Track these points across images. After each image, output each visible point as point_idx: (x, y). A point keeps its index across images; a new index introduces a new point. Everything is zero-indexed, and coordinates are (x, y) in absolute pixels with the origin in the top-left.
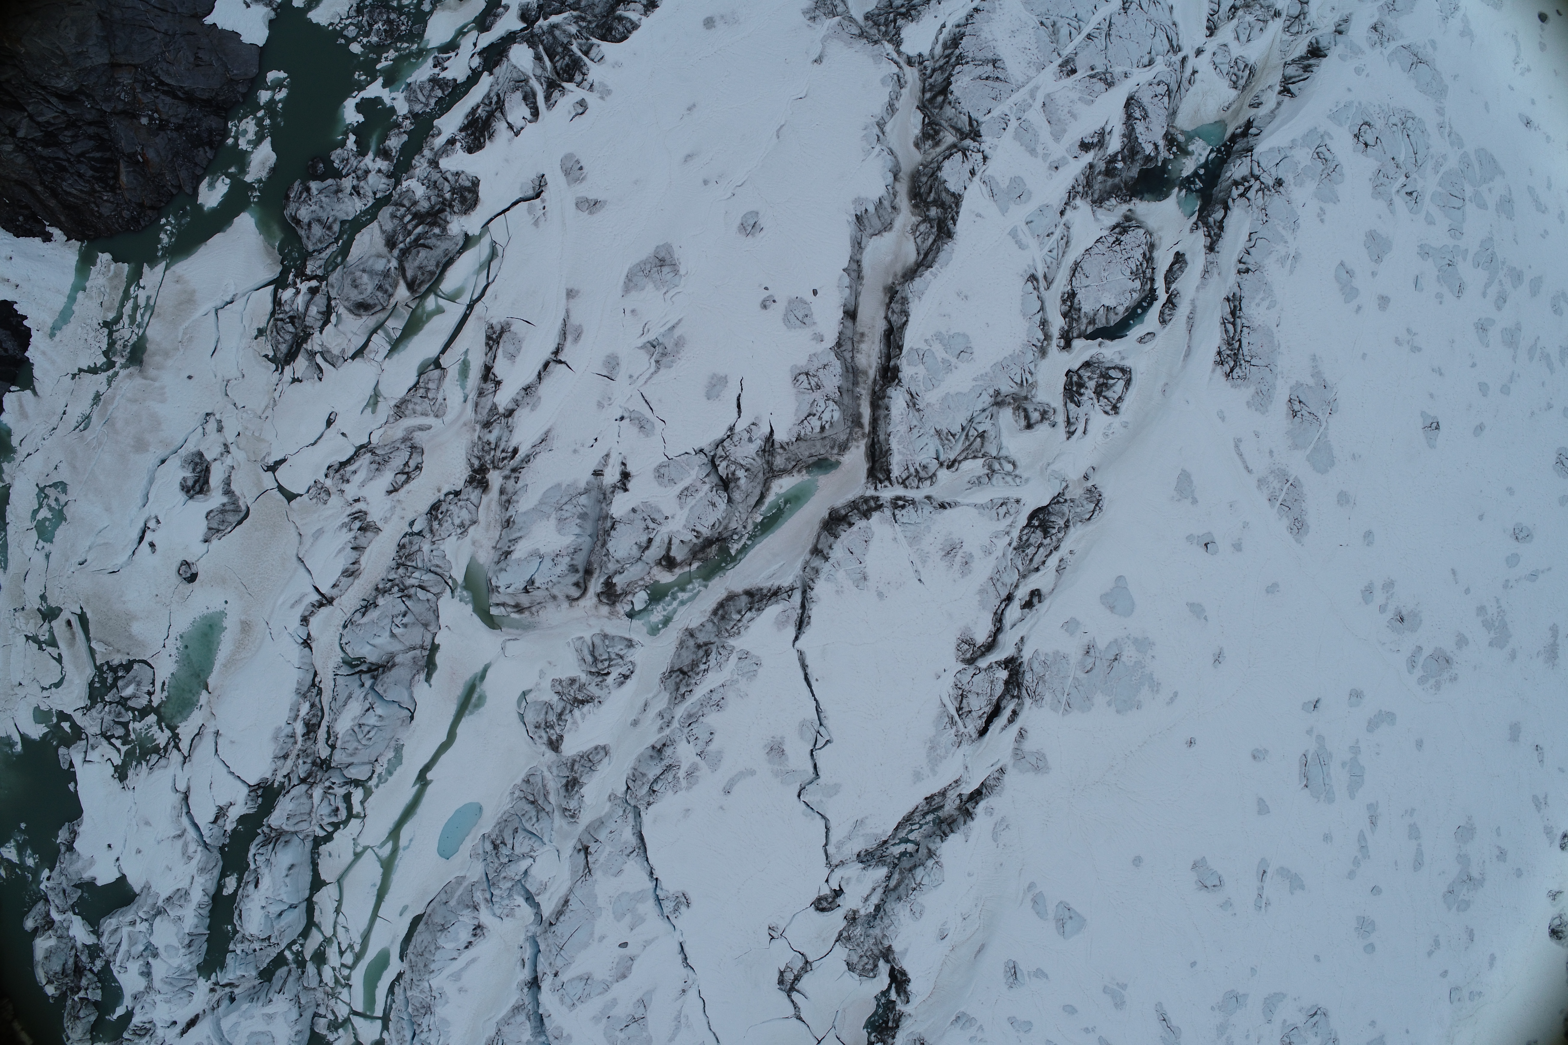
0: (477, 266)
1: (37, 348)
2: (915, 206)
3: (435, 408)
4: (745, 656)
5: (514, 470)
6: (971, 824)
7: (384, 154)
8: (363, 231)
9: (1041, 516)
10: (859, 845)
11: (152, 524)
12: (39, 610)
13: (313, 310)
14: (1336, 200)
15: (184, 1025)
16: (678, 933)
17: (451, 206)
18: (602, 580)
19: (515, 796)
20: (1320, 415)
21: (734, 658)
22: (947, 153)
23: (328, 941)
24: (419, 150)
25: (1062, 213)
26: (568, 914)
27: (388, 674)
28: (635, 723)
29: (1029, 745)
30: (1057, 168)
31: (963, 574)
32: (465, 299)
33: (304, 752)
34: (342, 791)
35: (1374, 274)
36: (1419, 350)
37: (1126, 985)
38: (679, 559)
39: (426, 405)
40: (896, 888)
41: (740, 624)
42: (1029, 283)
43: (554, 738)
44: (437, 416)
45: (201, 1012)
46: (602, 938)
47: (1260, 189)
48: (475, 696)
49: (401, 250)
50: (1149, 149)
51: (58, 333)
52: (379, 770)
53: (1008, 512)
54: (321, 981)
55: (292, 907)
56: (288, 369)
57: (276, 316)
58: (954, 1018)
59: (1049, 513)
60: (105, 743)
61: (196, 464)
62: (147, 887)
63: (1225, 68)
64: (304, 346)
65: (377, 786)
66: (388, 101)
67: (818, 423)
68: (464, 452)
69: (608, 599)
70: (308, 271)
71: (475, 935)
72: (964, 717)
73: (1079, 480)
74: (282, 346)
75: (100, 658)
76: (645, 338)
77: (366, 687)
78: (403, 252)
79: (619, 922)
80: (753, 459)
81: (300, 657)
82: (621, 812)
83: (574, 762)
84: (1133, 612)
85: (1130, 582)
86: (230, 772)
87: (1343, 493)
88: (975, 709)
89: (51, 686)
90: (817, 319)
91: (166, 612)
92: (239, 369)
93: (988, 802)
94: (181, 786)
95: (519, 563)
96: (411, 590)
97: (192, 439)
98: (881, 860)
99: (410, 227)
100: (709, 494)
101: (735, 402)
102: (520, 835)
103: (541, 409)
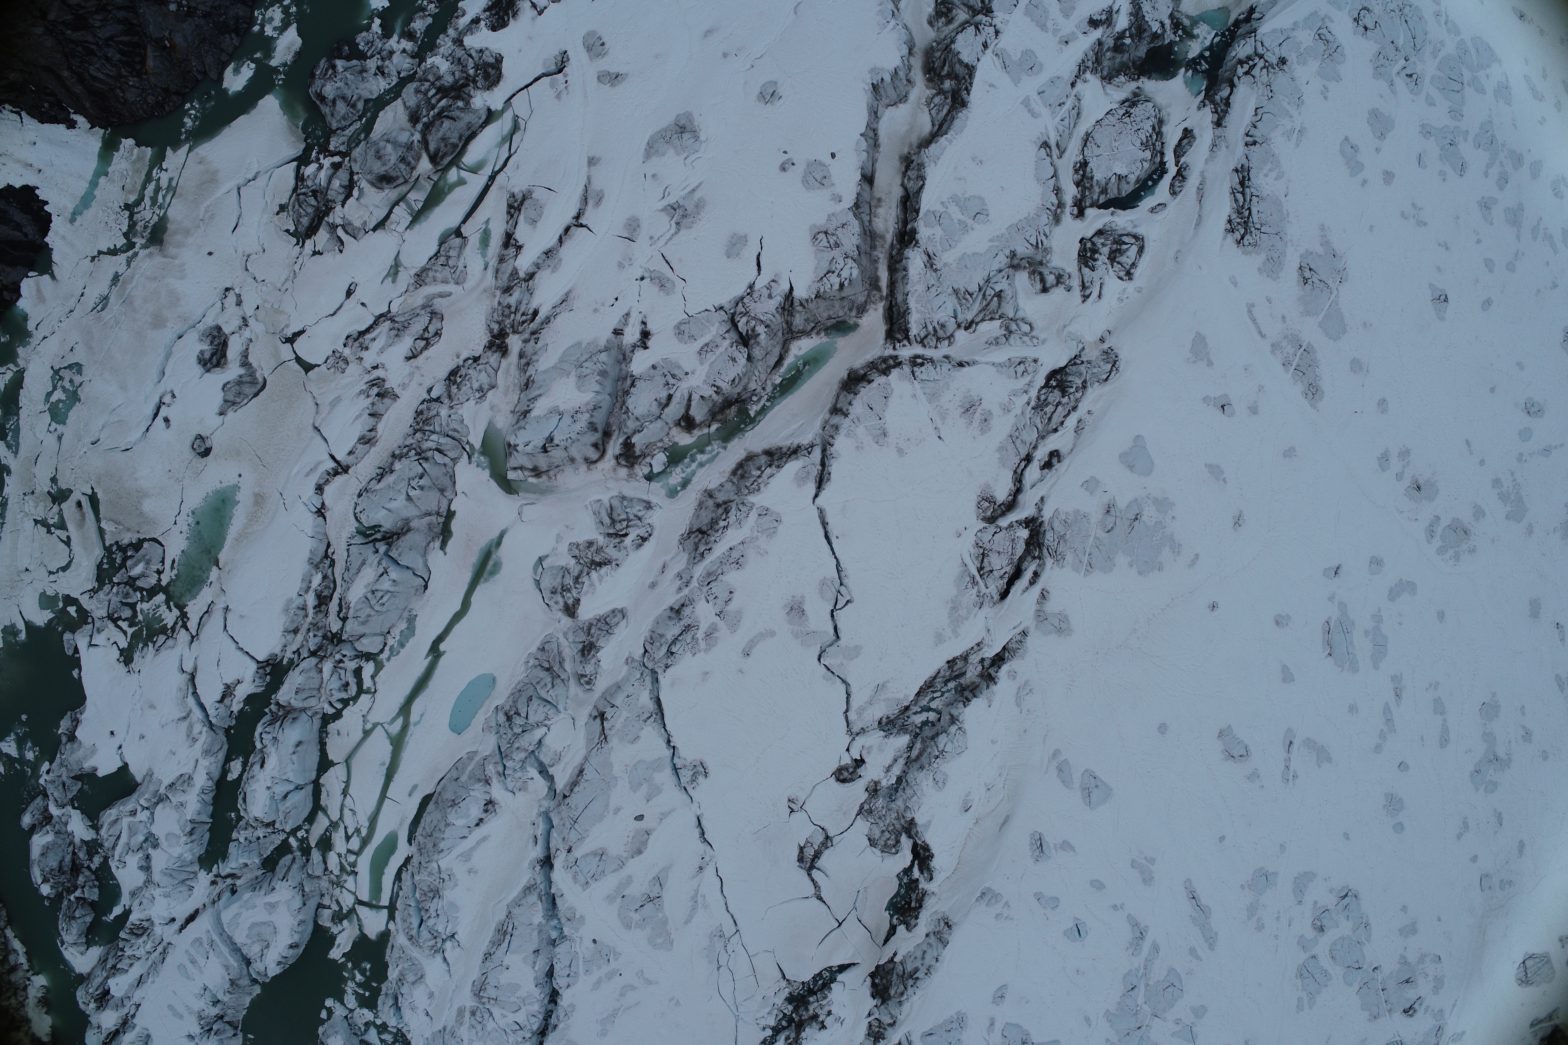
0: (500, 139)
1: (57, 233)
2: (930, 80)
3: (455, 276)
4: (765, 512)
5: (533, 333)
6: (993, 688)
7: (409, 35)
8: (387, 108)
9: (1058, 377)
10: (880, 711)
11: (167, 399)
12: (49, 493)
13: (336, 184)
14: (1338, 79)
15: (183, 921)
16: (695, 805)
17: (475, 82)
18: (621, 440)
19: (530, 664)
20: (1330, 282)
21: (753, 515)
22: (960, 29)
23: (334, 825)
24: (444, 31)
25: (1073, 85)
26: (583, 784)
27: (403, 538)
28: (653, 585)
29: (1051, 607)
30: (1067, 42)
31: (983, 431)
32: (487, 171)
33: (315, 625)
34: (353, 665)
35: (1378, 150)
36: (1425, 224)
37: (1154, 860)
38: (698, 419)
39: (447, 271)
40: (918, 757)
41: (760, 480)
42: (1042, 149)
43: (570, 602)
44: (457, 283)
45: (201, 906)
46: (617, 810)
47: (1264, 67)
48: (491, 563)
49: (424, 124)
50: (1155, 27)
51: (79, 218)
52: (391, 642)
53: (1025, 371)
54: (326, 869)
55: (298, 788)
56: (309, 244)
57: (299, 191)
58: (979, 894)
59: (1067, 374)
60: (111, 625)
61: (214, 337)
62: (150, 774)
64: (326, 219)
67: (837, 280)
68: (483, 318)
69: (627, 461)
70: (331, 148)
71: (486, 811)
72: (985, 577)
73: (1095, 343)
74: (304, 220)
75: (110, 538)
76: (666, 201)
77: (381, 553)
78: (426, 126)
79: (635, 792)
80: (773, 314)
81: (314, 527)
82: (638, 675)
83: (591, 624)
84: (1152, 472)
85: (1148, 441)
86: (239, 648)
87: (1356, 360)
88: (997, 567)
89: (58, 570)
90: (835, 181)
91: (178, 487)
92: (260, 243)
93: (1011, 665)
94: (188, 666)
95: (538, 420)
96: (428, 453)
97: (211, 314)
98: (904, 730)
99: (434, 101)
100: (730, 351)
101: (755, 260)
102: (535, 702)
103: (562, 271)
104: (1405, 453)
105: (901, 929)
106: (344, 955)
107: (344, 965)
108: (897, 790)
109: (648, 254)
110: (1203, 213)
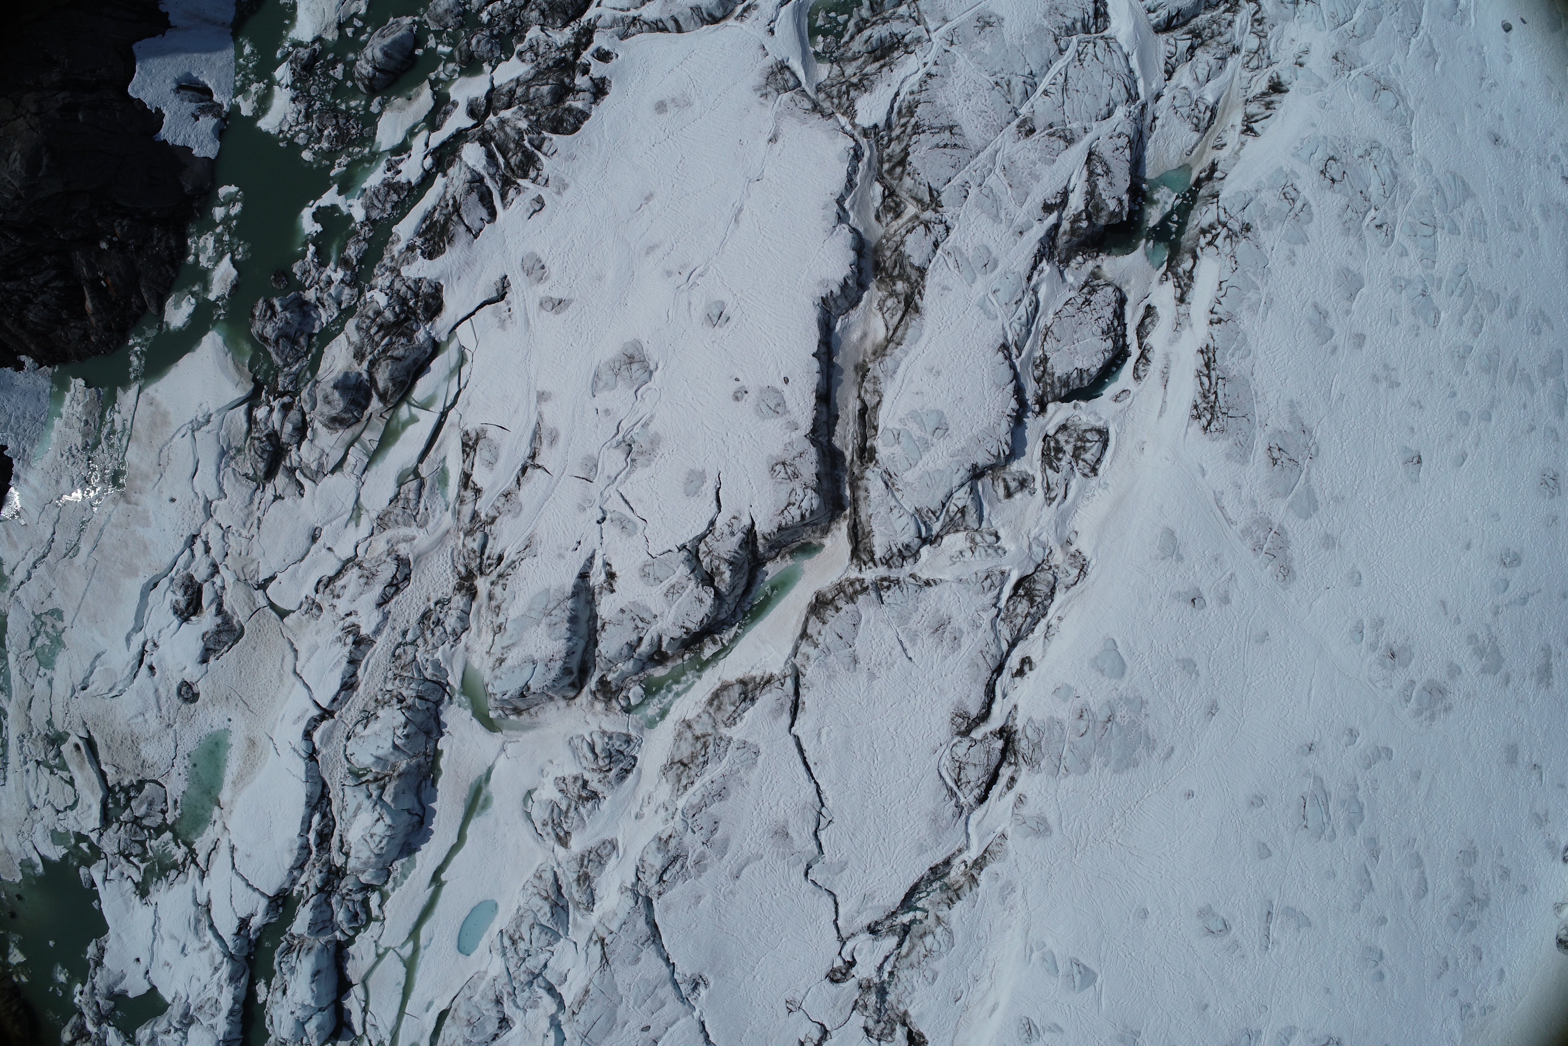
0: (447, 372)
1: (19, 477)
2: (881, 281)
3: (417, 518)
4: (743, 745)
5: (501, 577)
6: (977, 890)
7: (344, 263)
8: (332, 343)
9: (1026, 585)
10: (868, 917)
11: (149, 647)
12: (46, 735)
13: (289, 426)
14: (1304, 240)
16: (698, 1013)
17: (416, 314)
18: (596, 679)
19: (529, 892)
20: (1300, 460)
21: (732, 749)
22: (910, 225)
23: (358, 1038)
24: (379, 258)
25: (1029, 279)
26: (589, 1003)
28: (640, 816)
29: (1028, 810)
30: (1021, 233)
31: (953, 649)
32: (438, 408)
33: (319, 861)
34: (359, 897)
35: (1347, 312)
36: (1398, 385)
37: (1139, 1032)
38: (670, 653)
39: (408, 515)
40: (908, 955)
41: (735, 715)
42: (1001, 353)
43: (562, 834)
44: (420, 526)
46: (625, 1024)
47: (1228, 236)
48: (482, 798)
49: (370, 361)
50: (1112, 205)
52: (393, 874)
53: (993, 585)
55: (320, 1009)
56: (269, 487)
57: (253, 435)
59: (1035, 581)
60: (123, 861)
61: (188, 587)
62: (177, 997)
63: (1185, 111)
64: (283, 462)
65: (393, 890)
66: (344, 209)
67: (799, 512)
68: (450, 561)
69: (604, 695)
70: (280, 388)
71: (500, 1028)
72: (963, 787)
73: (1062, 546)
74: (261, 466)
75: (111, 779)
76: (620, 437)
77: (374, 796)
78: (372, 364)
79: (639, 1007)
80: (736, 552)
81: (307, 771)
82: (632, 903)
83: (583, 857)
84: (1123, 674)
85: (1119, 643)
86: (248, 885)
87: (1327, 536)
88: (973, 779)
89: (66, 809)
90: (789, 406)
91: (171, 732)
92: (221, 489)
93: (992, 867)
94: (202, 899)
95: (512, 670)
96: (409, 701)
97: (181, 562)
98: (891, 930)
99: (377, 338)
100: (695, 590)
101: (714, 497)
102: (536, 931)
103: (522, 516)
104: (1379, 624)
108: (889, 983)
109: (606, 494)
110: (1168, 399)
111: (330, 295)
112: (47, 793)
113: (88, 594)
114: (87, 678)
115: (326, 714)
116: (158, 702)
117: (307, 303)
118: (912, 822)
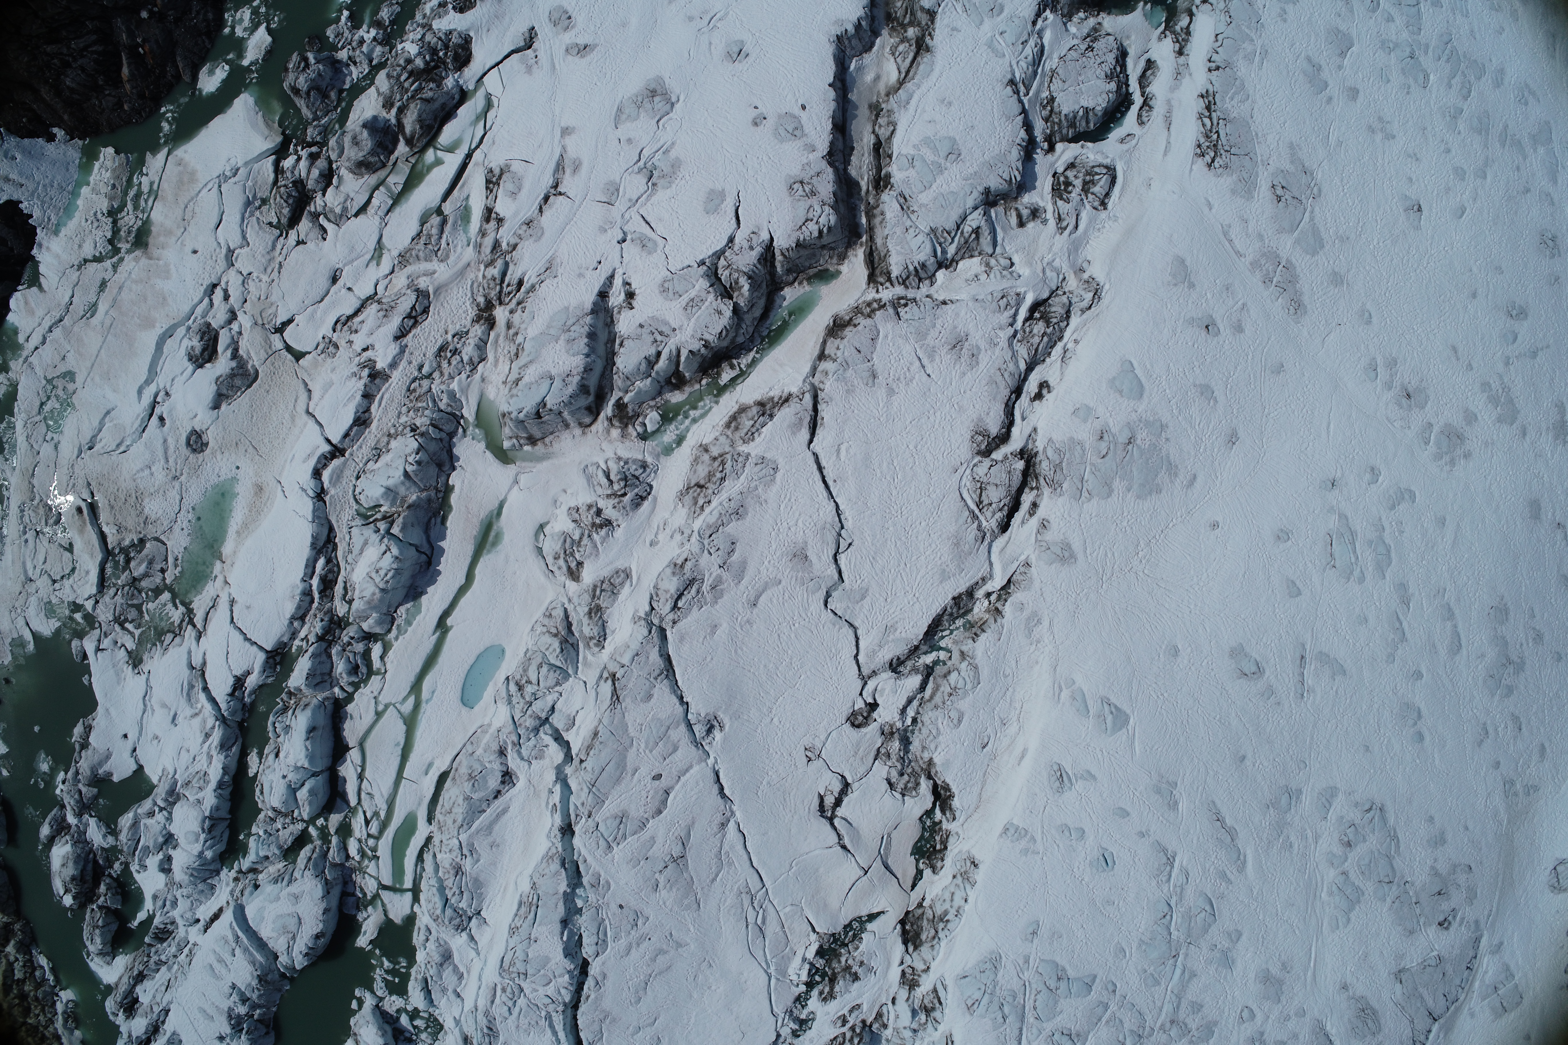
0: (474, 117)
1: (42, 245)
2: (893, 29)
3: (439, 254)
4: (761, 461)
5: (519, 303)
6: (1001, 620)
7: (378, 24)
8: (361, 97)
9: (1042, 309)
10: (889, 651)
11: (161, 398)
13: (315, 173)
15: (207, 921)
16: (712, 760)
17: (445, 64)
18: (613, 402)
19: (538, 632)
20: (1303, 199)
21: (750, 465)
23: (353, 811)
24: (411, 17)
25: (1034, 23)
26: (598, 746)
28: (655, 543)
29: (1052, 536)
33: (321, 611)
34: (360, 647)
35: (1339, 67)
36: (1393, 137)
37: (1175, 783)
38: (688, 375)
39: (430, 249)
40: (931, 697)
41: (753, 430)
42: (1009, 87)
43: (574, 566)
44: (441, 261)
45: (224, 905)
46: (635, 771)
48: (493, 534)
49: (399, 108)
51: (63, 229)
52: (398, 621)
53: (1009, 304)
54: (347, 856)
55: (314, 775)
56: (292, 234)
57: (279, 184)
58: (1002, 830)
59: (1050, 305)
60: (118, 628)
61: (204, 333)
62: (165, 775)
64: (307, 208)
65: (397, 638)
67: (816, 227)
68: (469, 294)
69: (621, 421)
70: (309, 139)
71: (503, 782)
72: (985, 510)
73: (1075, 273)
74: (286, 211)
75: (111, 541)
76: (641, 163)
77: (382, 532)
78: (401, 110)
79: (651, 751)
80: (754, 265)
81: (314, 511)
82: (646, 632)
83: (595, 587)
84: (1141, 395)
85: (1136, 365)
86: (247, 639)
87: (1335, 274)
88: (995, 500)
89: (62, 578)
90: (807, 131)
91: (177, 484)
92: (244, 237)
93: (1017, 596)
94: (197, 661)
95: (529, 386)
96: (423, 429)
97: (199, 310)
98: (915, 670)
99: (406, 85)
100: (715, 304)
101: (733, 214)
102: (545, 669)
103: (543, 239)
104: (1392, 363)
105: (927, 873)
106: (371, 942)
107: (371, 952)
108: (913, 732)
109: (627, 216)
110: (1172, 140)
111: (362, 52)
112: (45, 562)
113: (103, 351)
114: (94, 437)
115: (337, 451)
116: (166, 453)
117: (339, 62)
118: (934, 546)
